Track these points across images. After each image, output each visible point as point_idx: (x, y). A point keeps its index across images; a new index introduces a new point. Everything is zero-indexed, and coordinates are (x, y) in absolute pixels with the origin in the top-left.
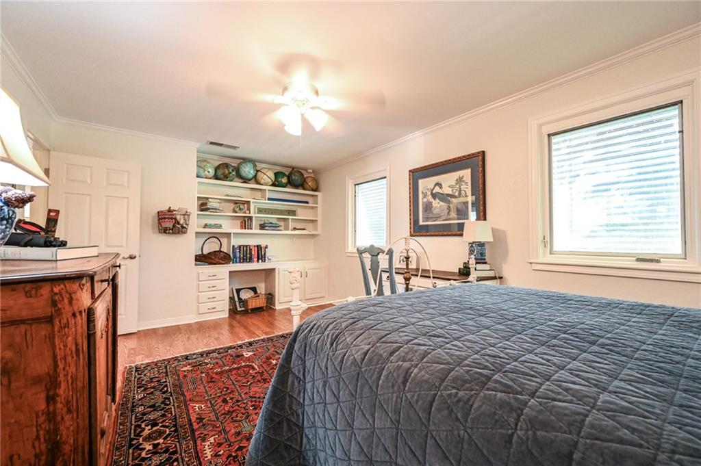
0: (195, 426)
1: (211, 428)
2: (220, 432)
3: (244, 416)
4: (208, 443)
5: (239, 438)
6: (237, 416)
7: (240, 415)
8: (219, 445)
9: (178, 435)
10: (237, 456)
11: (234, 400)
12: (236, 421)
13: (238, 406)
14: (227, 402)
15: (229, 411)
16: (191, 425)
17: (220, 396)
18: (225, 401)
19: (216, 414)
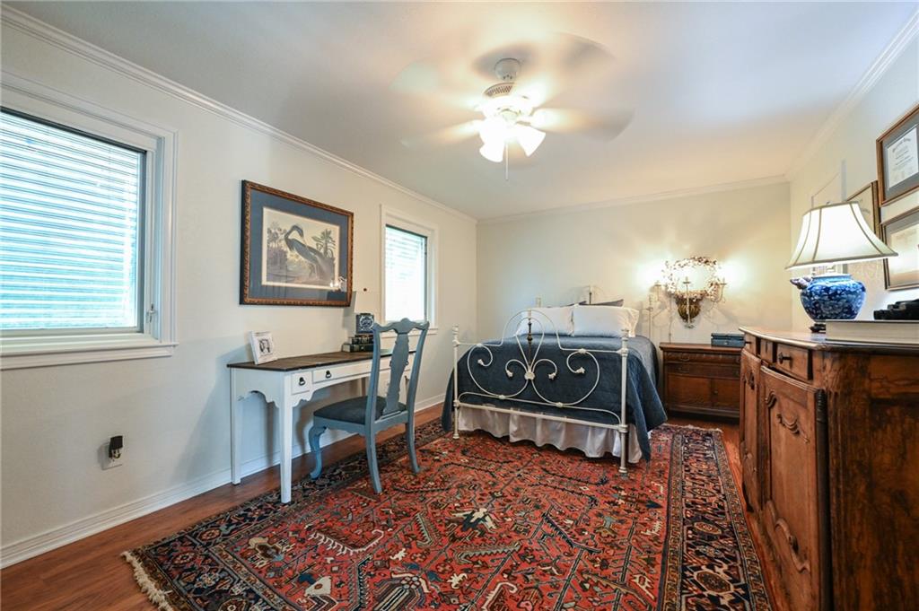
0: (659, 558)
1: (643, 543)
2: (636, 534)
3: (601, 531)
4: (653, 532)
5: (623, 518)
6: (608, 536)
7: (603, 535)
8: (645, 524)
9: (683, 561)
10: (636, 509)
11: (592, 557)
12: (613, 532)
13: (596, 546)
14: (602, 560)
15: (612, 547)
16: (664, 563)
17: (605, 578)
18: (604, 564)
19: (628, 554)
